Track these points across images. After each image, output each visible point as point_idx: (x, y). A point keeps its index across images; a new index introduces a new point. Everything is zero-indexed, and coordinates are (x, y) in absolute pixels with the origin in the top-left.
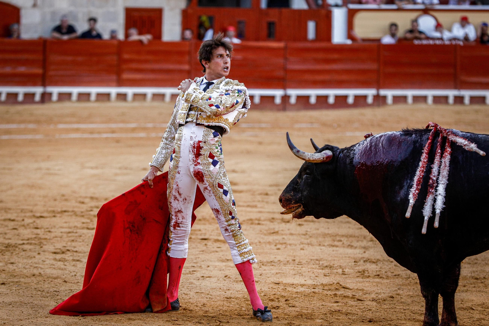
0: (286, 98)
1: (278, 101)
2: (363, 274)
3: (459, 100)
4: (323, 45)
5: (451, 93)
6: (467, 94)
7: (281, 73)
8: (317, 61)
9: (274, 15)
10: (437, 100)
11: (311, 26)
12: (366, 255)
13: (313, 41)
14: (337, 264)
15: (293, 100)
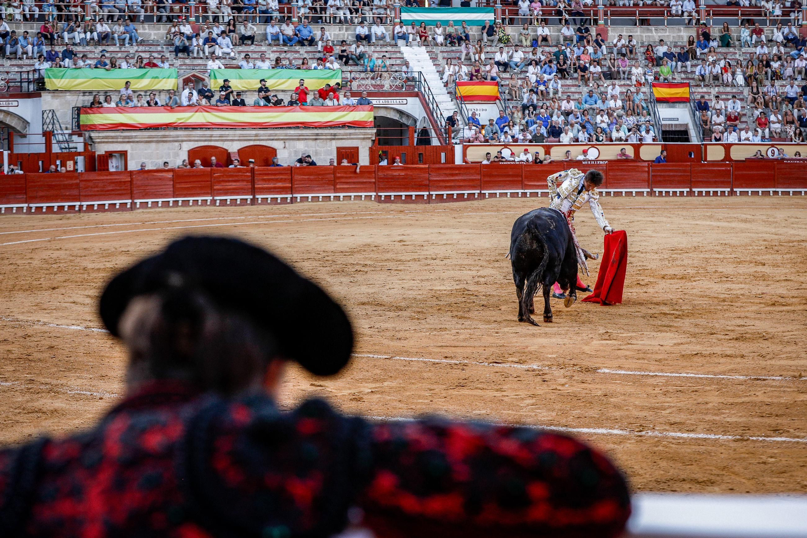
0: (430, 196)
1: (425, 198)
2: (477, 283)
3: (524, 195)
4: (450, 166)
5: (520, 191)
6: (528, 191)
7: (427, 182)
8: (447, 175)
9: (422, 148)
10: (512, 195)
11: (443, 155)
12: (479, 274)
13: (443, 164)
14: (463, 279)
15: (434, 198)
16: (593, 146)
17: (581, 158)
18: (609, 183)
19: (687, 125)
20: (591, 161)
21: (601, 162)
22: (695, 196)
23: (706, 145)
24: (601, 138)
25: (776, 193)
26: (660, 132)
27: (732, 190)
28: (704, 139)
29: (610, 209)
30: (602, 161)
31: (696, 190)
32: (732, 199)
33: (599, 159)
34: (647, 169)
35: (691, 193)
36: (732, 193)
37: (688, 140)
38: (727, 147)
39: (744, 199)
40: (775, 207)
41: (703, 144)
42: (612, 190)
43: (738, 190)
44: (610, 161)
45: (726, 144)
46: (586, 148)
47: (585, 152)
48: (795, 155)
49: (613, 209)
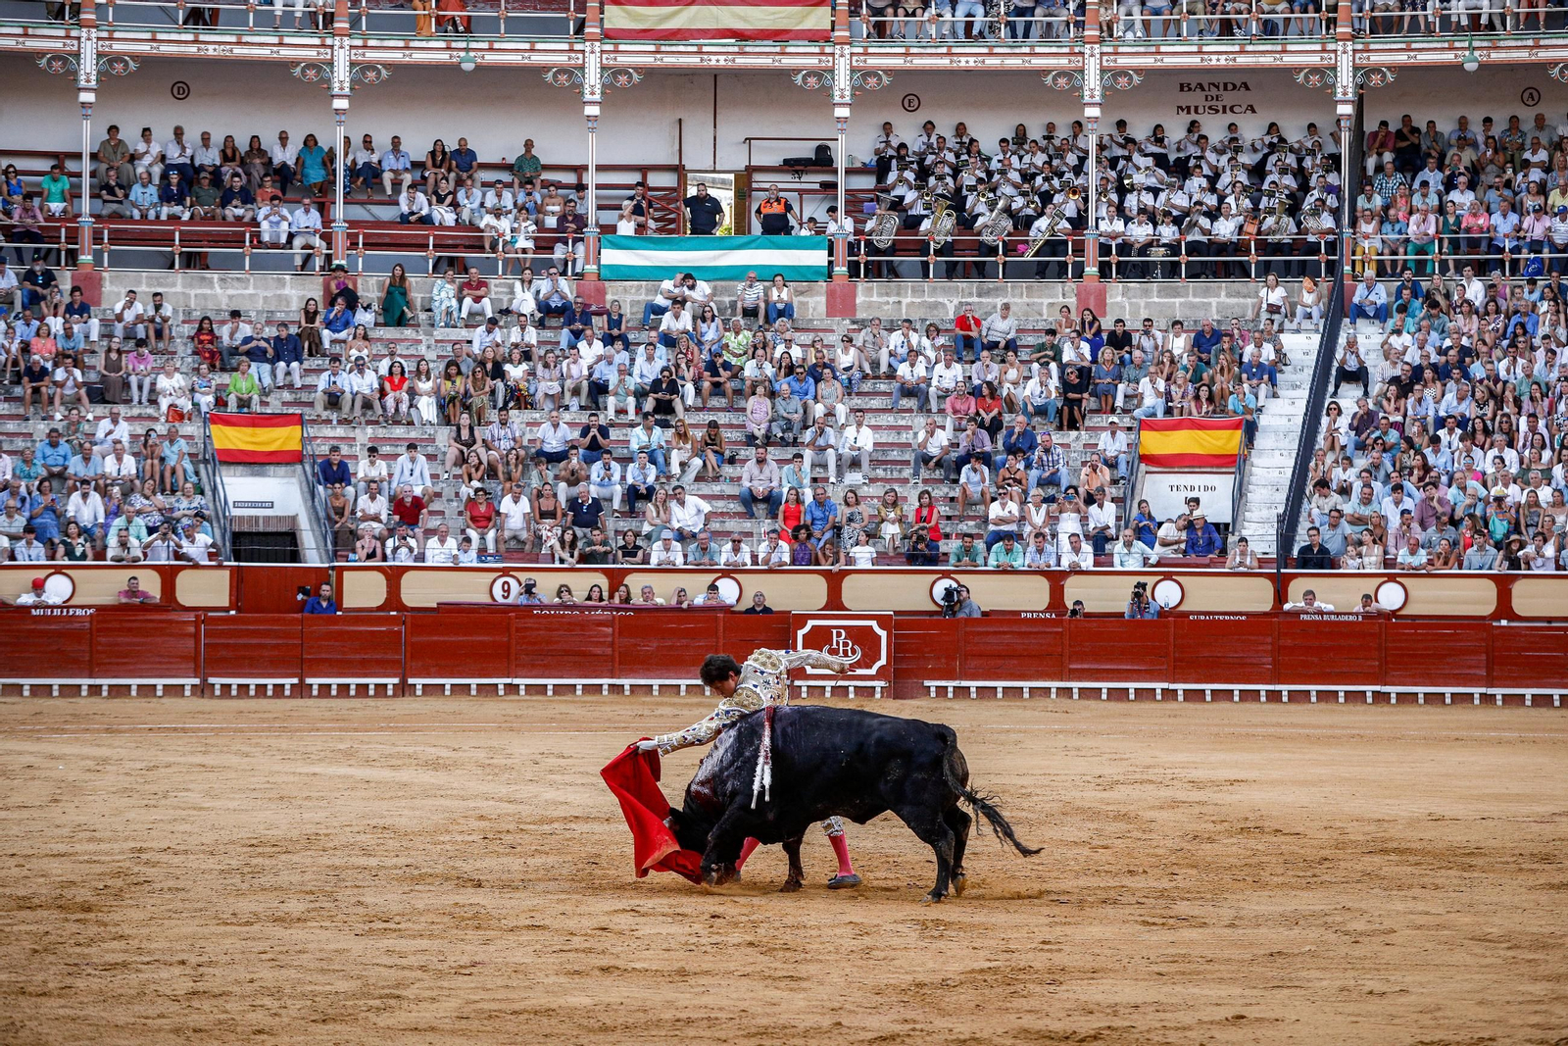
16: (59, 570)
17: (27, 599)
18: (98, 665)
19: (294, 519)
20: (53, 607)
21: (79, 612)
22: (311, 696)
23: (341, 569)
24: (79, 551)
25: (512, 689)
26: (228, 536)
27: (404, 682)
28: (335, 556)
29: (98, 731)
30: (82, 607)
31: (315, 681)
32: (404, 705)
33: (74, 602)
34: (192, 629)
35: (302, 690)
36: (403, 689)
37: (295, 556)
38: (394, 576)
39: (434, 704)
40: (510, 726)
41: (333, 568)
42: (105, 682)
43: (419, 682)
44: (100, 609)
45: (390, 567)
46: (41, 574)
47: (38, 586)
48: (559, 594)
49: (107, 731)
